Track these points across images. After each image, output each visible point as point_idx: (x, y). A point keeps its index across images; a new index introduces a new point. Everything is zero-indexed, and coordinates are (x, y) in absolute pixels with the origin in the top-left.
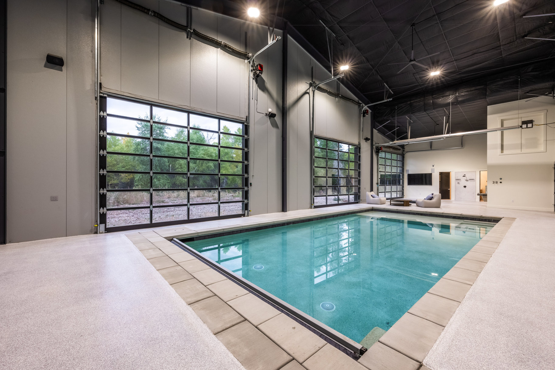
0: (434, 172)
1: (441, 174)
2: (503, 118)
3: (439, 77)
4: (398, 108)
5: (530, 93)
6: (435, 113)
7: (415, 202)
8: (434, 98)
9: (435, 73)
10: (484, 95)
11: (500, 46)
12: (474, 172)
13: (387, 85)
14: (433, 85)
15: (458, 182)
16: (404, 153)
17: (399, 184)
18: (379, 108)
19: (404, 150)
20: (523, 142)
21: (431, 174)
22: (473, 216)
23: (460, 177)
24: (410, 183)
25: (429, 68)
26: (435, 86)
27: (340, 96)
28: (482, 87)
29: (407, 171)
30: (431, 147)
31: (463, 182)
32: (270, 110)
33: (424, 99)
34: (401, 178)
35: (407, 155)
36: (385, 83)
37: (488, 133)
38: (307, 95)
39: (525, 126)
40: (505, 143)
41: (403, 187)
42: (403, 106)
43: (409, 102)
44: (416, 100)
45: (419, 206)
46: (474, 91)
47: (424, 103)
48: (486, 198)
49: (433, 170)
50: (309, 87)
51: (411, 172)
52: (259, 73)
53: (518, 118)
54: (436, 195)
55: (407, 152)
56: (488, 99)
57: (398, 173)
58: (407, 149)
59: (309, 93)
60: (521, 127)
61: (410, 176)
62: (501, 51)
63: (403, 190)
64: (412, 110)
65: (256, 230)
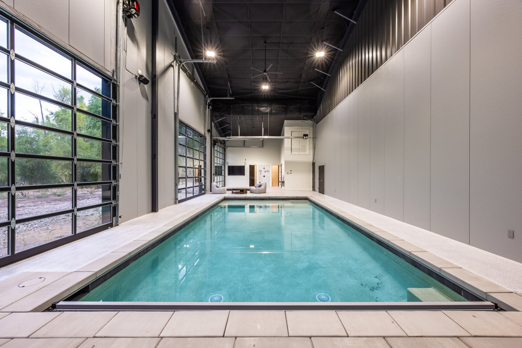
0: (246, 165)
1: (250, 166)
2: (292, 130)
3: (267, 91)
4: (234, 108)
5: (306, 117)
6: (257, 118)
7: (249, 190)
8: (258, 106)
9: (265, 87)
10: (286, 111)
11: (300, 82)
12: (269, 165)
13: (230, 84)
14: (262, 95)
15: (261, 173)
16: (226, 147)
17: (221, 174)
18: (217, 103)
19: (225, 145)
20: (300, 147)
21: (244, 166)
22: (293, 197)
23: (262, 169)
24: (229, 174)
25: (262, 81)
26: (263, 97)
27: (195, 81)
28: (285, 106)
29: (228, 163)
30: (244, 145)
31: (263, 174)
32: (140, 72)
33: (252, 105)
34: (223, 169)
35: (228, 149)
36: (229, 82)
37: (285, 139)
38: (172, 68)
39: (305, 137)
40: (292, 148)
41: (225, 177)
42: (237, 107)
43: (241, 105)
44: (247, 105)
45: (254, 192)
46: (281, 108)
47: (252, 109)
48: (284, 184)
49: (245, 163)
50: (173, 60)
51: (230, 165)
52: (135, 13)
53: (302, 132)
54: (263, 183)
55: (228, 147)
56: (288, 115)
57: (221, 164)
58: (227, 144)
59: (173, 67)
60: (303, 138)
61: (229, 167)
62: (299, 86)
63: (225, 179)
64: (243, 112)
65: (161, 243)
